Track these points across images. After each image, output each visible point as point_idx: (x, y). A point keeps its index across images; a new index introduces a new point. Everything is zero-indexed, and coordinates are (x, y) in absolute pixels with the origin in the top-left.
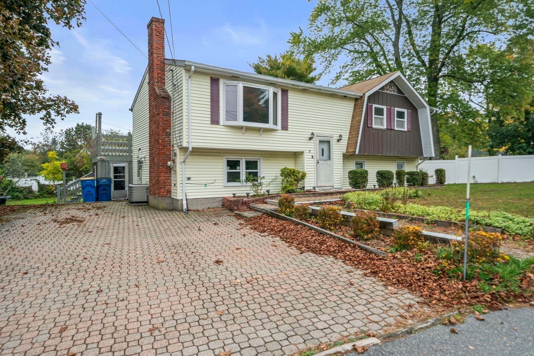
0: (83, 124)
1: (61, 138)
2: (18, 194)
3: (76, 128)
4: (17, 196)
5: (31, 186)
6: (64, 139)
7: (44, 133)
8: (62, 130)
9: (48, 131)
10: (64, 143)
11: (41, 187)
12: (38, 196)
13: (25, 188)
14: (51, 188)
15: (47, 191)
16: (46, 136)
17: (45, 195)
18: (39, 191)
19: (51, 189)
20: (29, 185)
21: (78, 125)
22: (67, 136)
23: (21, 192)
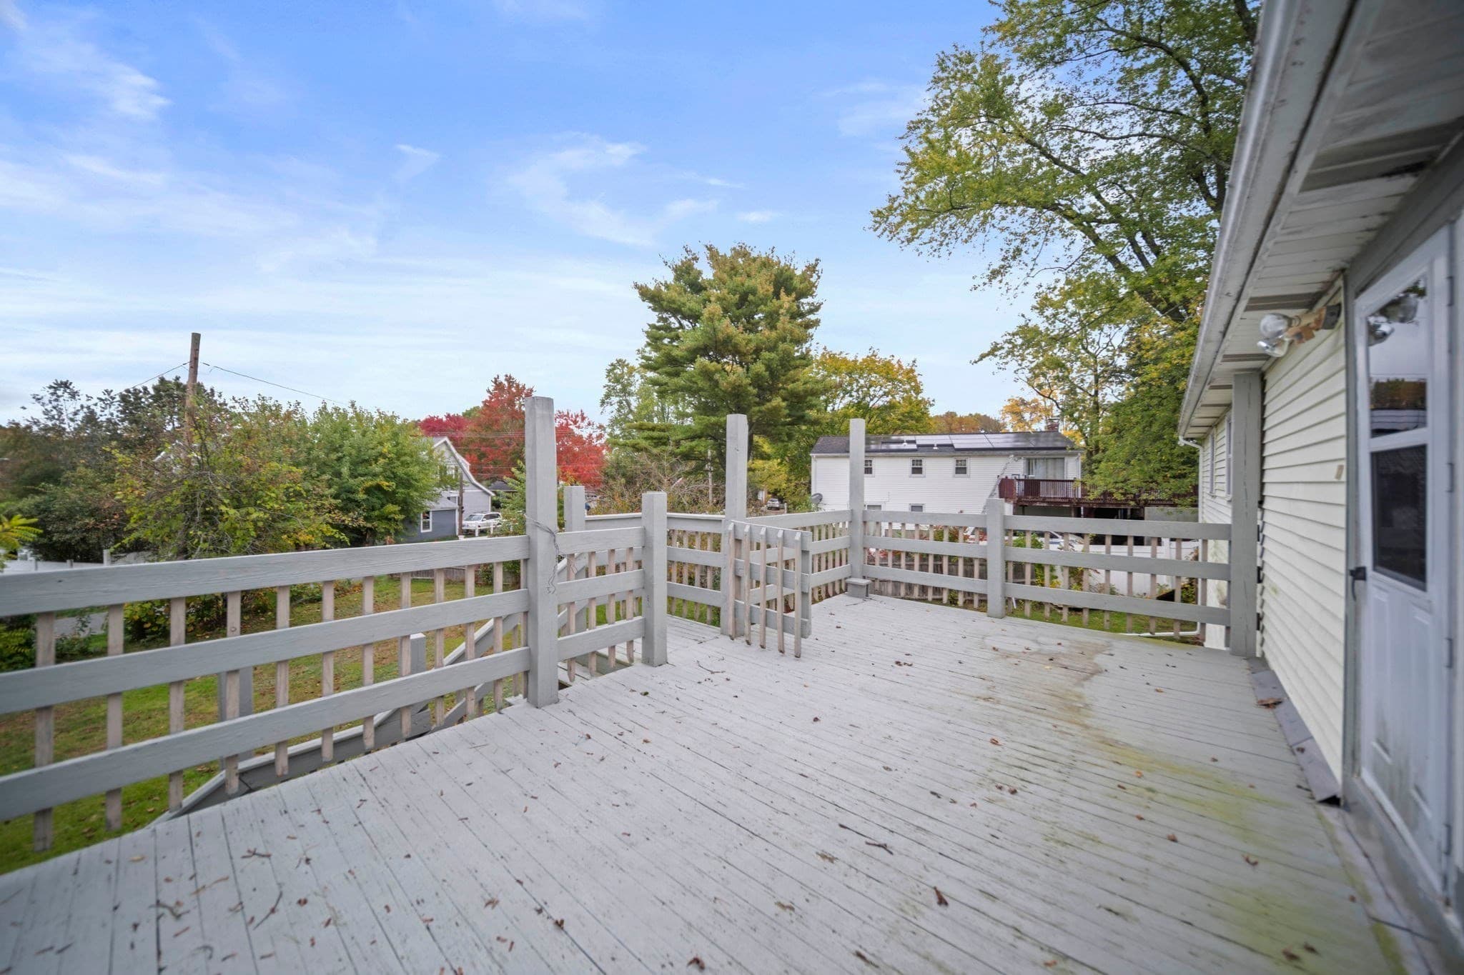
0: (177, 378)
1: (107, 412)
3: (155, 388)
6: (115, 414)
7: (46, 395)
8: (108, 392)
9: (60, 393)
10: (116, 424)
16: (55, 404)
21: (162, 380)
22: (125, 408)
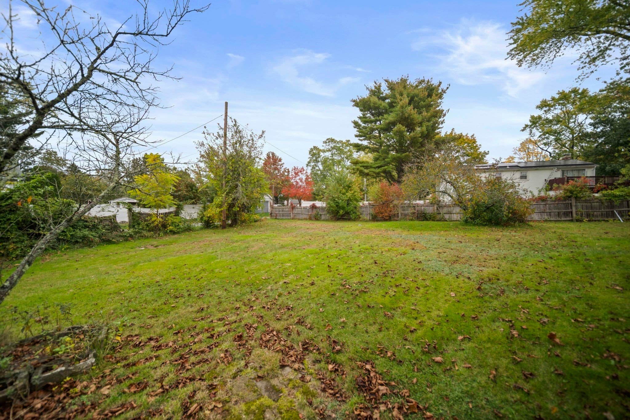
2: (86, 232)
4: (84, 238)
5: (115, 216)
11: (135, 218)
12: (131, 236)
13: (102, 220)
14: (153, 219)
15: (147, 225)
17: (145, 233)
18: (131, 226)
19: (153, 222)
20: (111, 214)
23: (94, 227)
